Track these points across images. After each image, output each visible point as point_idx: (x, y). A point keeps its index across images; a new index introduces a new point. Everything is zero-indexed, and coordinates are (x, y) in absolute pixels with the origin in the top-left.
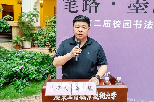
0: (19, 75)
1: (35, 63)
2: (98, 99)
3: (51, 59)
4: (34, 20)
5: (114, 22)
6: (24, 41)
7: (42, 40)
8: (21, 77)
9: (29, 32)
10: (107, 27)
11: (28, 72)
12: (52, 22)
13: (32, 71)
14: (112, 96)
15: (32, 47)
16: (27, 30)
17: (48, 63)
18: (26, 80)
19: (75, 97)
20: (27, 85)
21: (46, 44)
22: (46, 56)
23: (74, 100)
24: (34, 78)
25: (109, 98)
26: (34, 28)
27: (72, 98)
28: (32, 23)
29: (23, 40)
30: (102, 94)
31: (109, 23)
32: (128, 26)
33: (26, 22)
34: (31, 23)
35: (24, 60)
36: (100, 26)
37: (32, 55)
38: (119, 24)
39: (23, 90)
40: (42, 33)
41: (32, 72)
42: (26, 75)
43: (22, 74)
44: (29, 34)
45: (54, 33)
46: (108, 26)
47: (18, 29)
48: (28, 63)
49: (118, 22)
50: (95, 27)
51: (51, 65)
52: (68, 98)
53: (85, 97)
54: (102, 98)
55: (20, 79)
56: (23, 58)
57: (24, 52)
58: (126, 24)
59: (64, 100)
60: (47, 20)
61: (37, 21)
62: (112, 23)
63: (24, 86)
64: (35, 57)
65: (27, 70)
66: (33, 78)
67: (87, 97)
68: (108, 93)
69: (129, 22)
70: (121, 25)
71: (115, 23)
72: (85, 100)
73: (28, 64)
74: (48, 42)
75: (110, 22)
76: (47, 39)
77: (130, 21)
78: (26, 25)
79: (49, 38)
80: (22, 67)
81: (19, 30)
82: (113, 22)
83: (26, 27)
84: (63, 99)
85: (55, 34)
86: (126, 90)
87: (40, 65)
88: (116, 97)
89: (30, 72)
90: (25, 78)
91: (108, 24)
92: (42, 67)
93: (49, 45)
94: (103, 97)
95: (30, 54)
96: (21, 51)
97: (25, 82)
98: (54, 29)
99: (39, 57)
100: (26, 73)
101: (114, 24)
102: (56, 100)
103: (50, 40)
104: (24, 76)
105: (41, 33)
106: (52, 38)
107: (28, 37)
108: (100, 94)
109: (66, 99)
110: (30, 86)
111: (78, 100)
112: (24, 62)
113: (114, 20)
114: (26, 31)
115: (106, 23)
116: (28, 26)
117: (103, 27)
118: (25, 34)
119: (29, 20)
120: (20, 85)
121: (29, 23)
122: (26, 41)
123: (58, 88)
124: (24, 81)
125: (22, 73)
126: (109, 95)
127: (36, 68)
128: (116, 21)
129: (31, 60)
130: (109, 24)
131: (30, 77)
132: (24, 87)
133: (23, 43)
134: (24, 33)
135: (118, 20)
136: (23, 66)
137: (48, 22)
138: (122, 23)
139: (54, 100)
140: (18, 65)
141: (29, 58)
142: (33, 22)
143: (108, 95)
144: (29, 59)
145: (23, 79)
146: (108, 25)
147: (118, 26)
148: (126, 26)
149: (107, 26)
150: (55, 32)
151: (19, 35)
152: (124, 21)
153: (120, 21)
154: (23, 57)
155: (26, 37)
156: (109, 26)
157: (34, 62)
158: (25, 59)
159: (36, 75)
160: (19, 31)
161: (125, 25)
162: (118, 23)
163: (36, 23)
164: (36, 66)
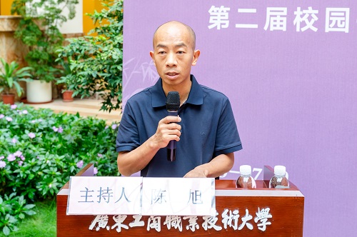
0: (7, 180)
1: (59, 146)
2: (218, 228)
3: (111, 134)
4: (62, 14)
5: (298, 12)
6: (27, 80)
7: (82, 73)
8: (12, 187)
9: (45, 50)
10: (275, 28)
11: (34, 173)
12: (114, 16)
13: (45, 171)
14: (259, 222)
15: (53, 99)
16: (39, 43)
17: (101, 147)
18: (26, 197)
19: (152, 222)
20: (30, 213)
21: (92, 86)
22: (95, 126)
23: (148, 229)
24: (52, 192)
25: (250, 227)
26: (61, 40)
27: (142, 224)
28: (57, 23)
29: (26, 77)
30: (228, 214)
31: (282, 19)
32: (339, 25)
33: (37, 19)
34: (53, 20)
35: (24, 137)
36: (255, 26)
37: (51, 122)
38: (313, 21)
39: (16, 229)
40: (80, 51)
41: (46, 174)
42: (27, 182)
43: (15, 179)
44: (46, 57)
45: (118, 50)
46: (278, 28)
47: (11, 41)
48: (35, 144)
49: (310, 14)
50: (239, 29)
51: (108, 153)
52: (132, 225)
53: (179, 222)
54: (228, 226)
55: (8, 196)
56: (19, 130)
57: (25, 112)
58: (334, 19)
59: (119, 230)
60: (99, 11)
61: (72, 15)
62: (291, 17)
63: (22, 216)
64: (60, 126)
65: (33, 167)
66: (49, 192)
67: (185, 222)
68: (247, 211)
69: (343, 14)
70: (320, 23)
71: (302, 16)
72: (181, 230)
73: (34, 148)
74: (98, 77)
75: (285, 13)
76: (95, 68)
77: (347, 10)
78: (38, 27)
79: (101, 67)
80: (17, 157)
81: (15, 45)
82: (295, 13)
83: (38, 36)
84: (117, 227)
85: (119, 53)
86: (299, 202)
87: (74, 153)
88: (269, 223)
89: (39, 173)
90: (24, 191)
91: (278, 21)
92: (81, 159)
93: (103, 89)
94: (233, 222)
95: (45, 118)
96: (16, 110)
97: (24, 205)
98: (119, 39)
99: (71, 127)
100: (28, 175)
101: (297, 21)
102: (98, 229)
103: (104, 72)
104: (22, 186)
105: (78, 52)
106: (110, 64)
107: (43, 67)
108: (224, 214)
109: (127, 228)
110: (40, 217)
111: (159, 230)
112: (23, 142)
113: (299, 9)
114: (35, 47)
115: (273, 19)
116: (43, 31)
117: (266, 28)
118: (34, 56)
119: (48, 12)
120: (7, 212)
121: (47, 22)
122: (34, 78)
123: (104, 194)
124: (22, 200)
125: (16, 174)
126: (251, 217)
127: (58, 159)
128: (305, 11)
129: (47, 137)
130: (281, 21)
131: (39, 187)
132: (20, 220)
133: (24, 85)
134: (30, 53)
135: (310, 8)
136: (18, 153)
137: (102, 17)
138: (321, 16)
139: (91, 228)
140: (5, 152)
141: (40, 131)
142: (58, 17)
143: (248, 217)
144: (40, 134)
145: (19, 194)
146: (278, 23)
147: (310, 25)
148: (336, 26)
149: (275, 26)
150: (120, 46)
151: (14, 60)
152: (328, 10)
153: (317, 12)
154: (22, 128)
155: (36, 65)
156: (281, 26)
157: (55, 144)
158: (27, 131)
159: (58, 182)
160: (13, 48)
161: (331, 22)
162: (310, 18)
163: (69, 21)
164: (60, 155)
